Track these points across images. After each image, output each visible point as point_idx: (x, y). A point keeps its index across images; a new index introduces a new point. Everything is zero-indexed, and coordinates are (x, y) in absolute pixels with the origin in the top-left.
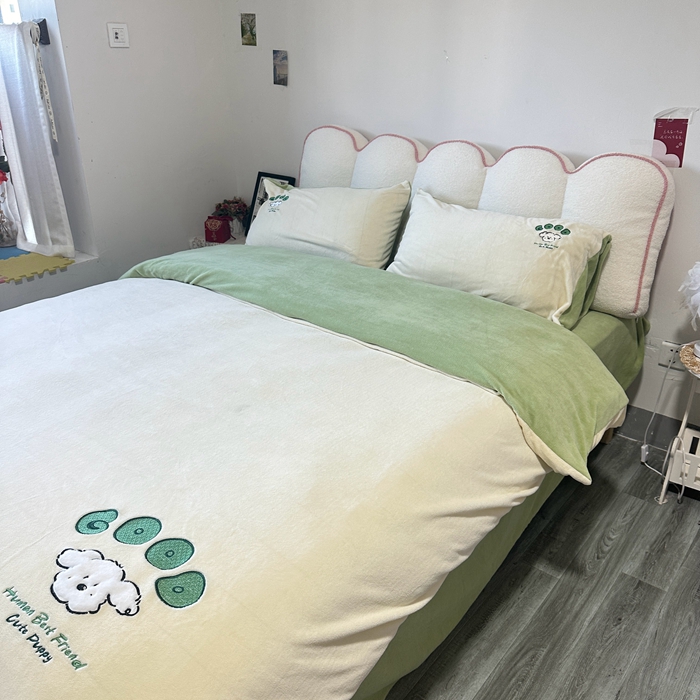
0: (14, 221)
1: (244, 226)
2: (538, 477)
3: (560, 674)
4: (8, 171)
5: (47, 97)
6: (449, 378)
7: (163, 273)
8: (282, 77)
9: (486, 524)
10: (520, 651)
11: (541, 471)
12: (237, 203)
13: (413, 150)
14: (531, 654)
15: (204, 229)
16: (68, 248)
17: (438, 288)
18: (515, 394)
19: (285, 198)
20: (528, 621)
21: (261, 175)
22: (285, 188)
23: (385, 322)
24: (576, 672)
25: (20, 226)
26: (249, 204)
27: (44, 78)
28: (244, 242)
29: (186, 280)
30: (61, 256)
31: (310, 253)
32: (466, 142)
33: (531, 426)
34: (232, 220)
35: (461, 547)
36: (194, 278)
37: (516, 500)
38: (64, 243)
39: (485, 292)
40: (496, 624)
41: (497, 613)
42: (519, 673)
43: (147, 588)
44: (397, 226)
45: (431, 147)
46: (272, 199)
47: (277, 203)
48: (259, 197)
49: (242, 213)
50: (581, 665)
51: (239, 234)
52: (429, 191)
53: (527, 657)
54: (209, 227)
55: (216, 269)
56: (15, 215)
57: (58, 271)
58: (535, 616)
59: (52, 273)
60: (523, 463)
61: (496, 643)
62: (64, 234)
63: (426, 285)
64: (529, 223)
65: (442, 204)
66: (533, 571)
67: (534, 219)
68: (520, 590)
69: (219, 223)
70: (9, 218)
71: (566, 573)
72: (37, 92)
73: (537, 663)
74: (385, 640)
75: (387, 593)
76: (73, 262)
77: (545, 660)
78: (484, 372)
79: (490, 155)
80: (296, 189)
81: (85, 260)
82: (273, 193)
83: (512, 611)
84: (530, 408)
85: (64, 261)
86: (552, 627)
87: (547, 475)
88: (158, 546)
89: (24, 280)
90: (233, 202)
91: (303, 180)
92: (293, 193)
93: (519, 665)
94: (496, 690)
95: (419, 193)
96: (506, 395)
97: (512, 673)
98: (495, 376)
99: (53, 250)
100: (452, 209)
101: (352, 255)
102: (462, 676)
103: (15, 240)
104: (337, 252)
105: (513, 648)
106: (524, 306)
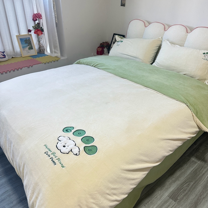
0: (44, 46)
1: (108, 50)
2: (197, 132)
3: (197, 190)
4: (43, 31)
5: (55, 9)
6: (171, 99)
7: (85, 63)
8: (123, 4)
9: (179, 144)
10: (185, 182)
11: (198, 130)
12: (106, 43)
13: (164, 27)
14: (188, 183)
15: (96, 51)
16: (59, 54)
17: (169, 71)
18: (192, 105)
19: (122, 42)
20: (188, 174)
21: (115, 34)
22: (122, 38)
23: (151, 81)
24: (202, 191)
25: (46, 48)
26: (110, 43)
27: (55, 4)
28: (108, 55)
29: (92, 65)
30: (57, 57)
31: (128, 59)
32: (181, 25)
33: (196, 116)
34: (105, 48)
35: (171, 149)
36: (94, 65)
37: (189, 137)
38: (58, 53)
39: (184, 73)
40: (178, 173)
41: (178, 170)
42: (184, 188)
43: (82, 149)
44: (157, 51)
45: (170, 26)
46: (118, 42)
47: (119, 43)
48: (114, 41)
49: (108, 46)
50: (204, 189)
51: (106, 52)
52: (168, 40)
53: (187, 184)
54: (98, 50)
55: (101, 62)
56: (44, 44)
57: (56, 61)
58: (190, 173)
59: (54, 62)
60: (192, 127)
61: (177, 179)
62: (58, 51)
63: (165, 70)
64: (201, 52)
65: (172, 44)
66: (191, 160)
67: (203, 51)
68: (186, 165)
69: (101, 49)
70: (43, 45)
71: (201, 161)
72: (53, 8)
73: (190, 186)
74: (146, 172)
75: (148, 159)
76: (60, 59)
77: (192, 186)
78: (183, 98)
79: (189, 30)
80: (125, 39)
81: (63, 58)
82: (118, 40)
83: (183, 170)
84: (197, 110)
85: (57, 58)
86: (195, 177)
87: (199, 131)
88: (84, 138)
89: (47, 63)
90: (105, 43)
91: (128, 35)
92: (124, 40)
93: (184, 186)
94: (176, 192)
95: (165, 41)
96: (189, 105)
97: (181, 188)
98: (186, 99)
99: (54, 55)
100: (175, 46)
101: (141, 60)
102: (166, 187)
103: (44, 52)
104: (137, 59)
105: (182, 181)
106: (197, 78)
